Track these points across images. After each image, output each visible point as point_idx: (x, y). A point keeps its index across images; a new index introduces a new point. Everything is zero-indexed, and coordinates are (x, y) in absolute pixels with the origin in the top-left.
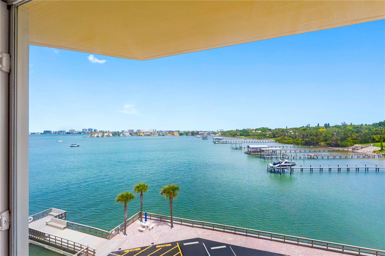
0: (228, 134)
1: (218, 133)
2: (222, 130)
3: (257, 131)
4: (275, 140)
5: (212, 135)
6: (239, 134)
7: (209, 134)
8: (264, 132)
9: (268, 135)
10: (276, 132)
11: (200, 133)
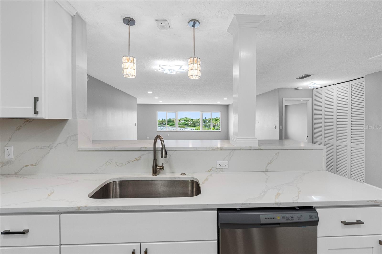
4: (195, 129)
8: (187, 121)
9: (190, 124)
10: (196, 122)
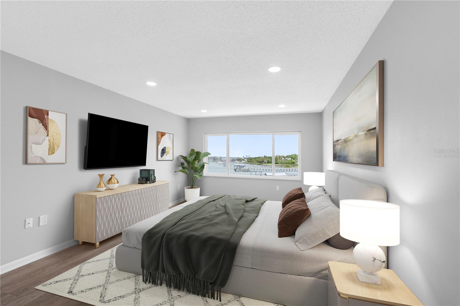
0: (254, 161)
1: (244, 160)
2: (249, 157)
3: (287, 159)
5: (237, 161)
6: (266, 161)
7: (233, 160)
11: (223, 159)
